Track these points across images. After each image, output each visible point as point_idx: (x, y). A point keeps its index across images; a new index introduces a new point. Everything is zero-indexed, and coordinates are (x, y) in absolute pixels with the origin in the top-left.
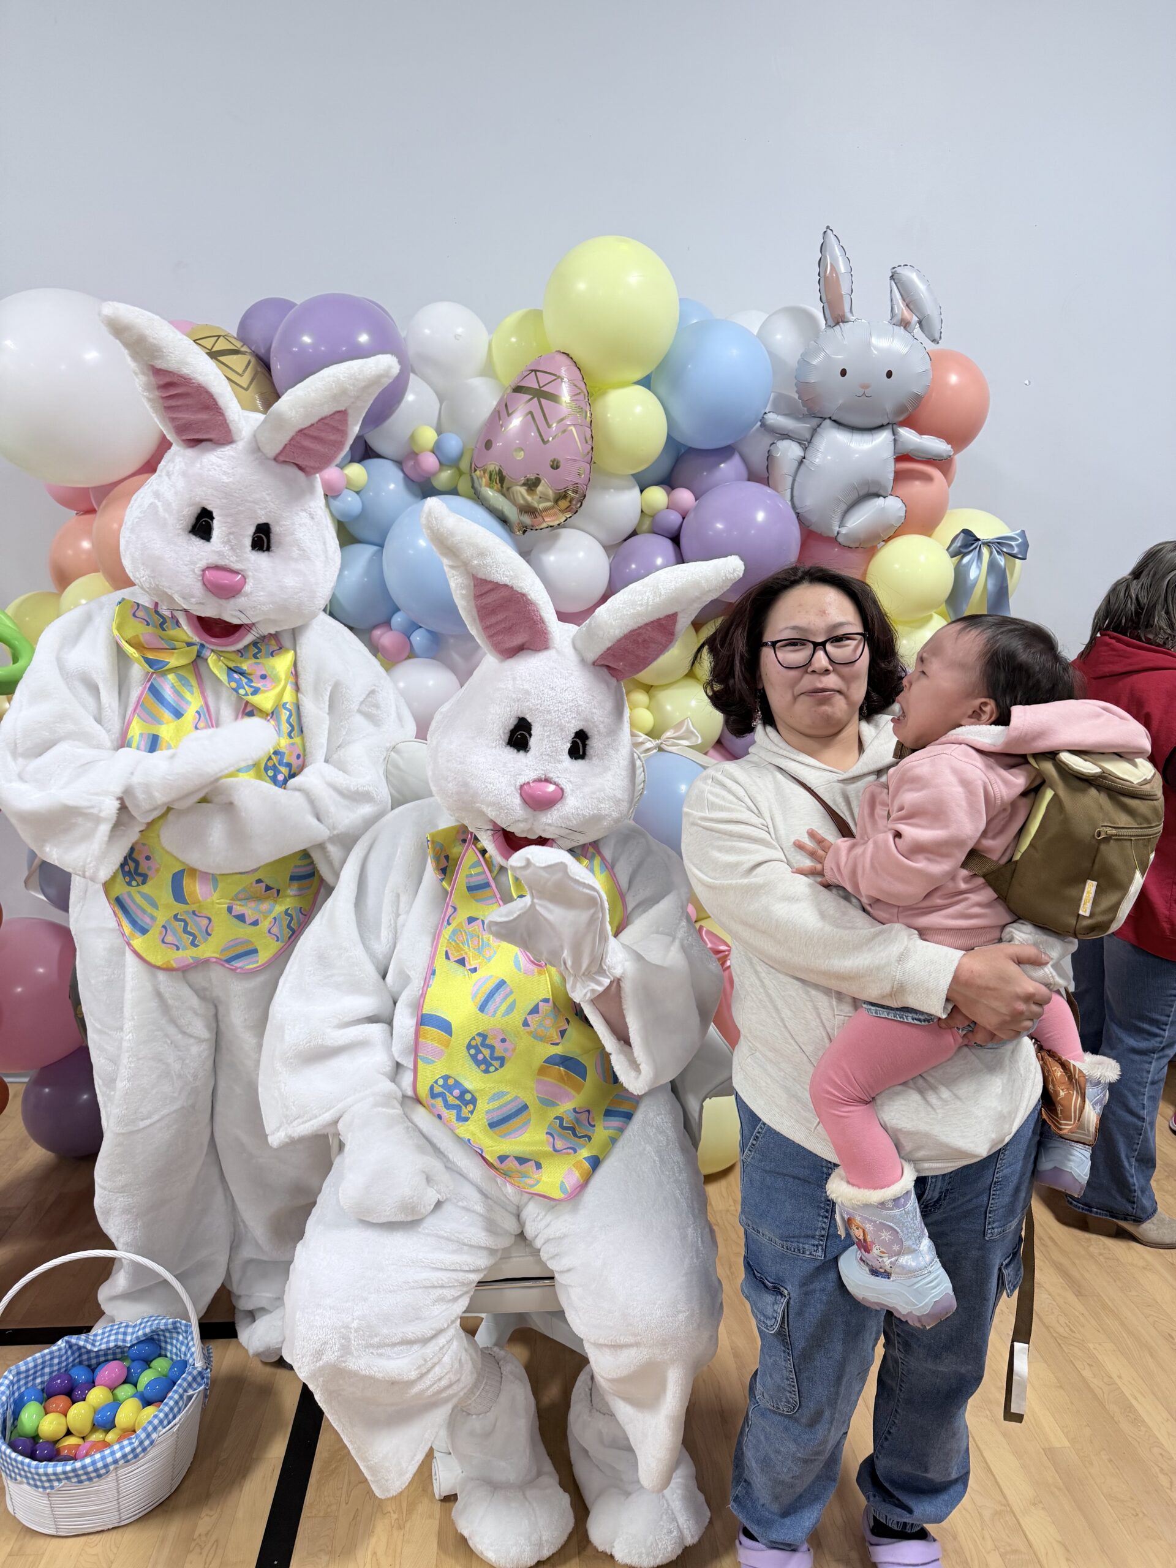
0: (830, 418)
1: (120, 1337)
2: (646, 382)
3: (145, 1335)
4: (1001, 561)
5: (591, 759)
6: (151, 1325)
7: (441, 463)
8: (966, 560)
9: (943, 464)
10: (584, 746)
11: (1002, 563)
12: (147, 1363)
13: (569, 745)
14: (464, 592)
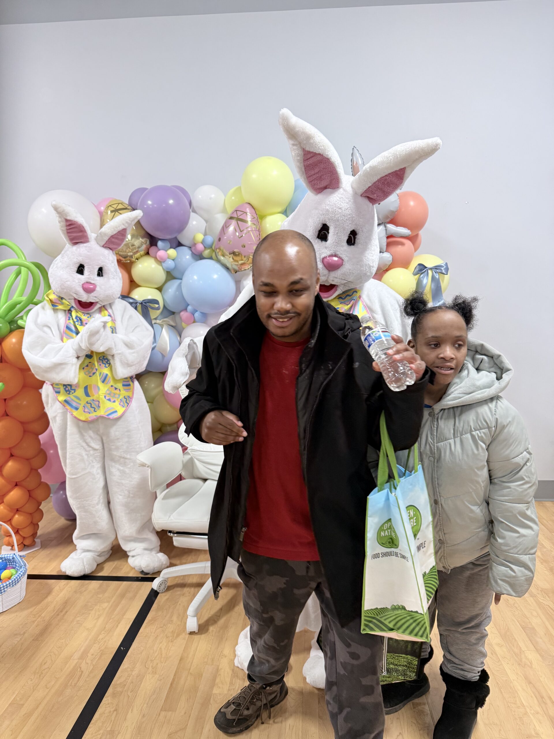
2: (283, 212)
4: (437, 276)
7: (205, 247)
8: (422, 276)
9: (412, 239)
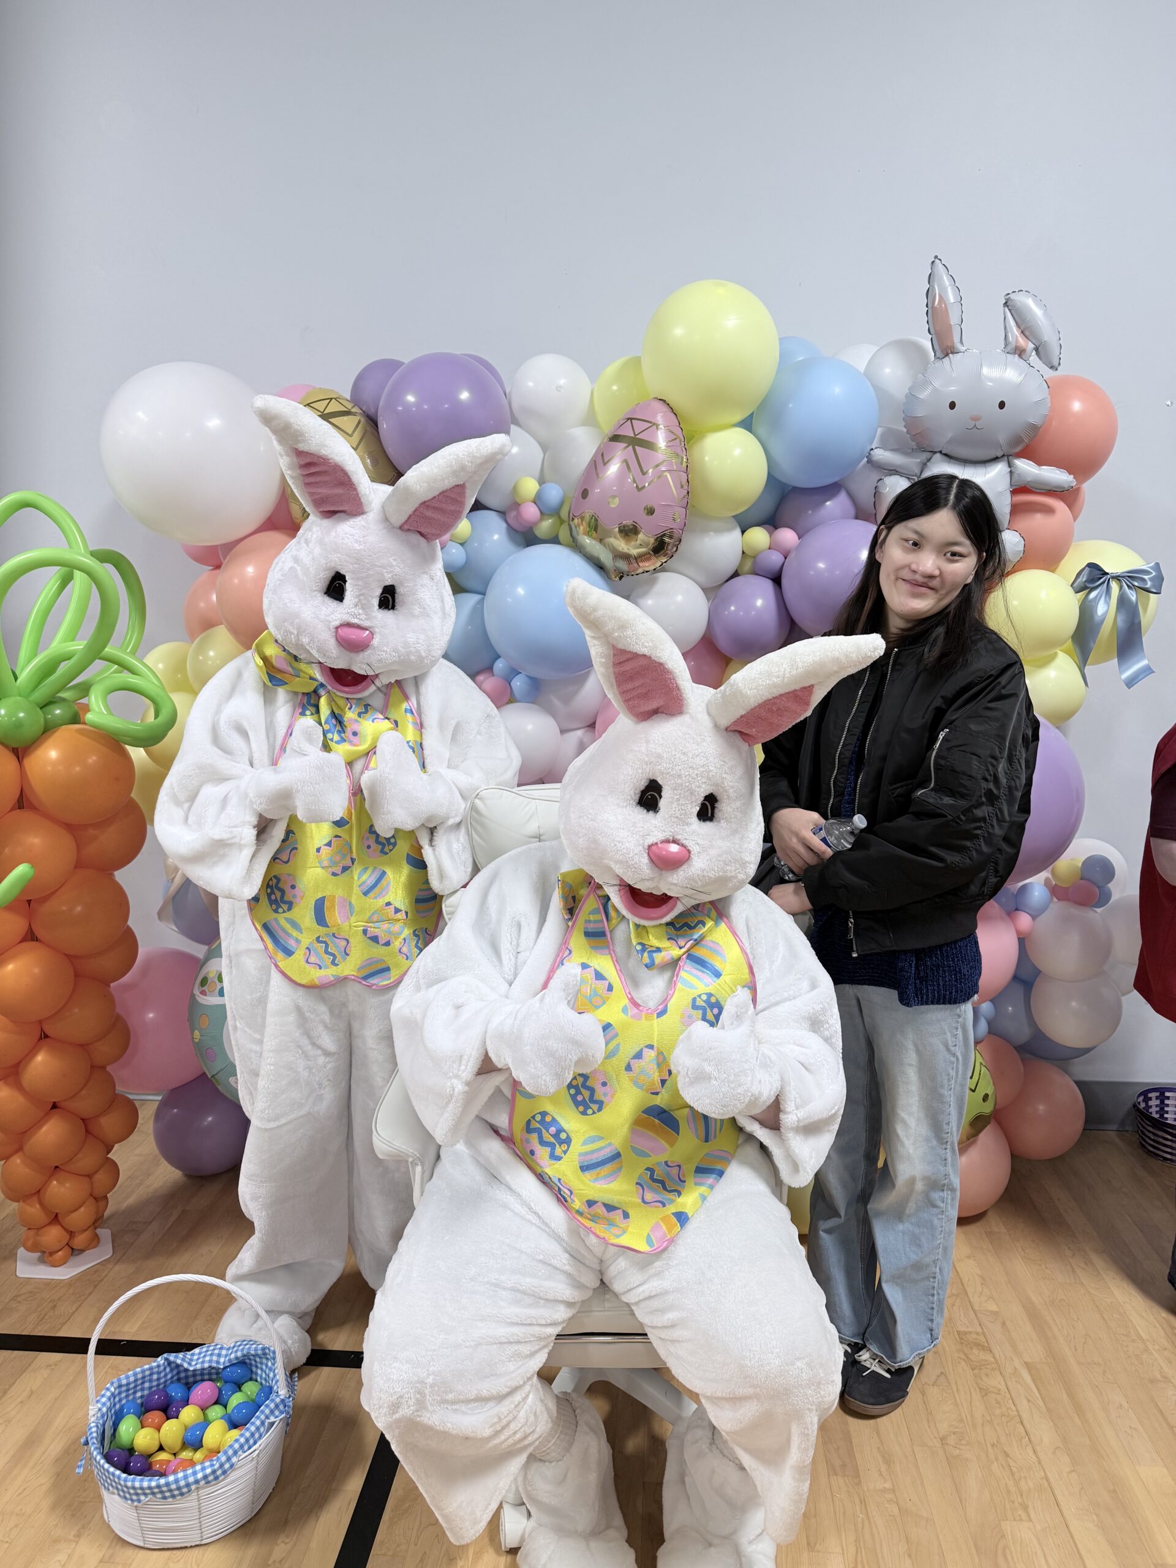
0: (941, 452)
1: (215, 1358)
2: (747, 424)
3: (237, 1358)
4: (1132, 596)
5: (719, 821)
6: (243, 1349)
7: (542, 513)
8: (1093, 595)
9: (1068, 496)
10: (713, 808)
11: (1134, 598)
12: (238, 1386)
13: (698, 808)
14: (603, 660)
